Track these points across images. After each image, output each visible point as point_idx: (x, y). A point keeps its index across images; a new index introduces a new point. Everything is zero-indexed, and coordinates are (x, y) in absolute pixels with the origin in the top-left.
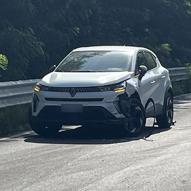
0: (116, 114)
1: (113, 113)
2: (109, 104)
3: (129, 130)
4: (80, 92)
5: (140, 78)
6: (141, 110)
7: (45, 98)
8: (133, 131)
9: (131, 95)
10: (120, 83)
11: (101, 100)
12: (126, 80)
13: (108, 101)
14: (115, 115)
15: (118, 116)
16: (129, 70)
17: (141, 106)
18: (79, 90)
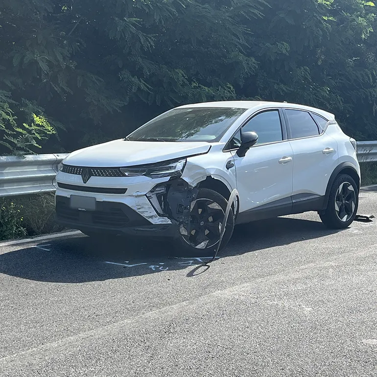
0: (151, 217)
1: (145, 215)
2: (137, 199)
3: (193, 245)
4: (96, 175)
6: (220, 208)
7: (58, 183)
8: (202, 245)
12: (186, 157)
13: (135, 194)
14: (150, 220)
15: (157, 221)
18: (94, 171)
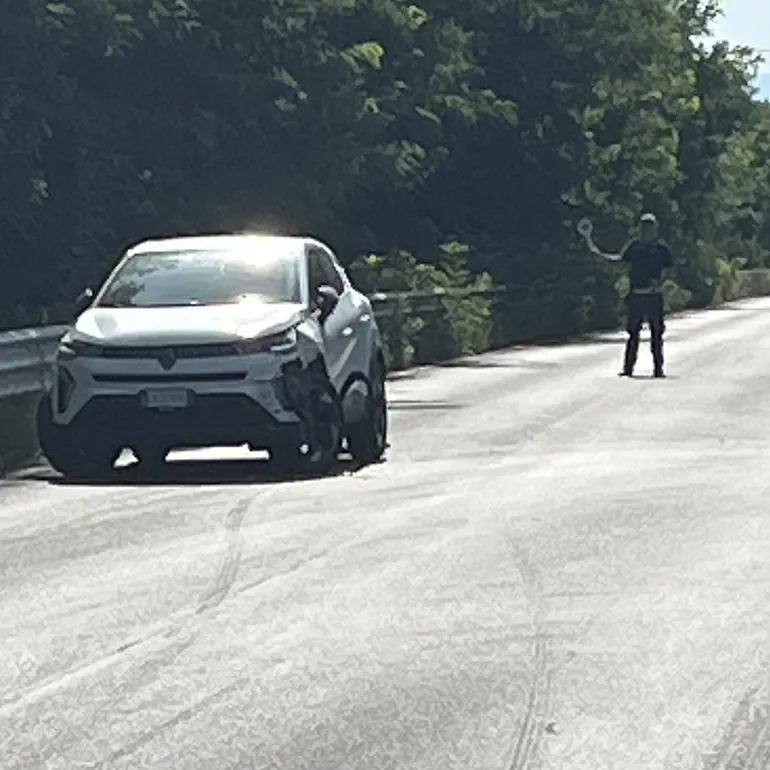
0: (277, 411)
1: (271, 410)
2: (262, 386)
5: (322, 320)
6: (331, 401)
7: (93, 376)
9: (310, 365)
10: (284, 333)
11: (241, 376)
12: (295, 327)
14: (277, 416)
16: (297, 299)
17: (332, 390)
